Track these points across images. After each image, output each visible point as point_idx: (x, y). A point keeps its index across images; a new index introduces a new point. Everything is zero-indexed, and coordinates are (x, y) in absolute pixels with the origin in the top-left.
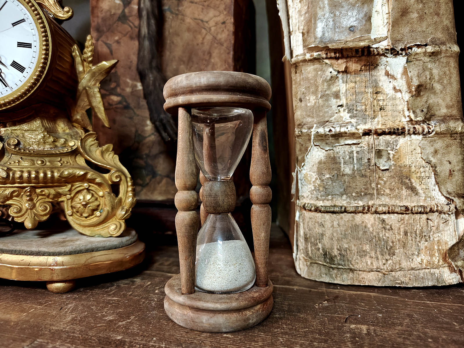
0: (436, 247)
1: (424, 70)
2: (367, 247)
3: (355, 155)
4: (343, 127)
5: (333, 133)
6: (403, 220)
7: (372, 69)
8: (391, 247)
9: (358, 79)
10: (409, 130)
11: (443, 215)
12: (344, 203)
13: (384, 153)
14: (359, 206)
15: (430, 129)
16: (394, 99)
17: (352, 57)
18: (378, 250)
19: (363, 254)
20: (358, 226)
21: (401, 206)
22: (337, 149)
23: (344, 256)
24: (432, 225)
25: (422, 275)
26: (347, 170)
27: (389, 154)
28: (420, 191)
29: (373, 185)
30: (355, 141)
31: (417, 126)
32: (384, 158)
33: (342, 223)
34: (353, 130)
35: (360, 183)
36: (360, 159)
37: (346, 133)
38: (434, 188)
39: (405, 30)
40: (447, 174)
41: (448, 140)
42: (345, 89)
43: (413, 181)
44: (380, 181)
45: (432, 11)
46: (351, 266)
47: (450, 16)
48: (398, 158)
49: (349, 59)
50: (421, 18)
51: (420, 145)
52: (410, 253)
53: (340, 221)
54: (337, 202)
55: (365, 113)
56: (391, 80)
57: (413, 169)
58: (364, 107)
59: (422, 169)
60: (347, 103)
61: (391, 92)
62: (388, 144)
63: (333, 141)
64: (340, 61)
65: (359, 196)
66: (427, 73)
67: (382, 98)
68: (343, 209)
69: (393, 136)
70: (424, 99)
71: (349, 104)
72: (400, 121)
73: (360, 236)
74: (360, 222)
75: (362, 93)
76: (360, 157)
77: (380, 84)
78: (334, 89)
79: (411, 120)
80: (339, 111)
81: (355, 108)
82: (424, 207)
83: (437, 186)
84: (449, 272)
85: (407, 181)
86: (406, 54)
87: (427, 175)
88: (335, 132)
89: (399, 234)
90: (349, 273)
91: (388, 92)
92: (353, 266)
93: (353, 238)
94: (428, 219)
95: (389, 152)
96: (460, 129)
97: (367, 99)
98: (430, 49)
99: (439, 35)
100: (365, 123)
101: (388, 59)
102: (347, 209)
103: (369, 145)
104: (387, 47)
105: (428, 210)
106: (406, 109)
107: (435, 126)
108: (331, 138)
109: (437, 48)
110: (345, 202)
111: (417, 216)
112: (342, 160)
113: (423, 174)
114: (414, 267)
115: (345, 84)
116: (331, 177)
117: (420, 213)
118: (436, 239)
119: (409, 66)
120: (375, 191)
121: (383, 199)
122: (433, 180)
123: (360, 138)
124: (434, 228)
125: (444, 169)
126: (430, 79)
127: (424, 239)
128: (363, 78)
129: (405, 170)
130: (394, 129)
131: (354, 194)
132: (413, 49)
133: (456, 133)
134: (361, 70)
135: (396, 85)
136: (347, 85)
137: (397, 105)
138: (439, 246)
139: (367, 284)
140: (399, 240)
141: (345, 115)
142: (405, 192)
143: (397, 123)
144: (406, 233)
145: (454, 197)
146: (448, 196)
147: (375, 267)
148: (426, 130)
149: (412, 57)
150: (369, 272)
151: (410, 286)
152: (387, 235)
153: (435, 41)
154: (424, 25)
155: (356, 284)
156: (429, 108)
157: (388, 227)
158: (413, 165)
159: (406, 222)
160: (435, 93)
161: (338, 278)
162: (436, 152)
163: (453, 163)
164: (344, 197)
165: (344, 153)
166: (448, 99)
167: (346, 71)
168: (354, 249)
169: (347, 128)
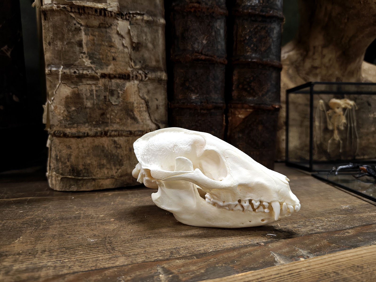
2: (104, 162)
3: (95, 92)
4: (85, 70)
5: (77, 74)
7: (107, 28)
8: (121, 160)
9: (97, 33)
10: (133, 77)
12: (87, 130)
13: (115, 93)
14: (98, 132)
16: (123, 53)
17: (92, 15)
19: (101, 166)
21: (127, 131)
22: (80, 88)
23: (87, 170)
26: (89, 104)
27: (119, 93)
28: (140, 121)
29: (108, 116)
30: (94, 82)
32: (116, 96)
33: (85, 145)
34: (93, 73)
37: (87, 75)
40: (155, 107)
42: (86, 40)
43: (135, 113)
44: (113, 113)
48: (125, 97)
51: (138, 86)
54: (81, 129)
55: (102, 61)
56: (121, 39)
57: (135, 105)
58: (101, 56)
59: (141, 105)
62: (118, 86)
63: (77, 81)
64: (83, 16)
65: (98, 124)
67: (114, 51)
68: (86, 134)
69: (122, 81)
70: (141, 53)
71: (90, 52)
72: (127, 70)
73: (99, 154)
74: (99, 144)
75: (100, 45)
76: (99, 95)
77: (113, 40)
78: (78, 38)
80: (83, 57)
81: (95, 56)
85: (131, 114)
89: (126, 150)
90: (92, 182)
91: (119, 47)
92: (95, 176)
93: (95, 156)
98: (146, 18)
100: (102, 69)
101: (119, 22)
102: (89, 134)
103: (105, 86)
104: (118, 13)
107: (149, 74)
108: (75, 79)
109: (151, 18)
112: (85, 96)
113: (142, 109)
116: (77, 109)
117: (140, 135)
119: (131, 28)
120: (109, 121)
121: (115, 126)
123: (98, 80)
125: (153, 104)
128: (101, 33)
129: (130, 106)
130: (122, 75)
131: (94, 123)
134: (99, 27)
135: (124, 42)
136: (88, 37)
137: (124, 57)
139: (105, 188)
140: (126, 155)
141: (87, 61)
142: (129, 121)
146: (155, 122)
147: (110, 175)
148: (143, 78)
149: (134, 21)
150: (106, 179)
152: (118, 152)
153: (150, 13)
157: (119, 146)
158: (136, 102)
159: (131, 142)
160: (148, 50)
161: (84, 187)
162: (149, 92)
163: (159, 101)
164: (87, 125)
167: (87, 26)
168: (95, 163)
169: (88, 72)
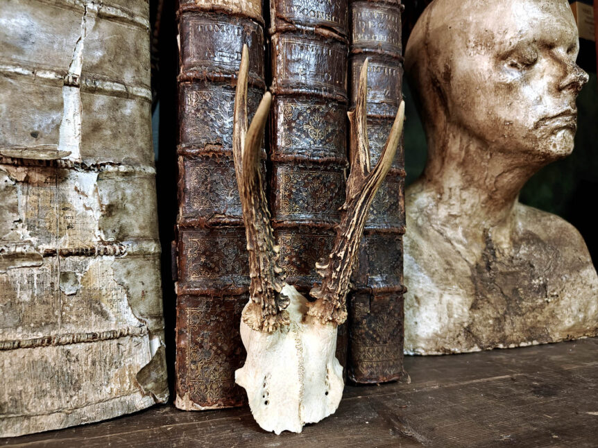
0: (127, 373)
1: (116, 190)
2: (47, 386)
3: (36, 278)
4: (19, 246)
5: (6, 254)
6: (92, 348)
7: (59, 183)
8: (77, 381)
9: (42, 192)
10: (99, 251)
11: (135, 338)
12: (19, 337)
13: (71, 276)
14: (37, 339)
15: (122, 249)
16: (84, 217)
17: (34, 166)
18: (61, 386)
19: (41, 394)
20: (37, 362)
21: (88, 334)
22: (11, 273)
23: (16, 401)
24: (124, 349)
25: (111, 406)
26: (25, 297)
27: (77, 276)
28: (112, 315)
29: (57, 313)
30: (34, 263)
31: (108, 247)
32: (71, 282)
33: (15, 360)
34: (33, 251)
35: (40, 312)
36: (41, 284)
37: (22, 253)
38: (126, 310)
39: (98, 146)
40: (140, 295)
41: (141, 261)
42: (25, 201)
43: (103, 304)
44: (65, 308)
45: (126, 131)
46: (26, 412)
47: (146, 139)
48: (87, 281)
49: (31, 168)
50: (115, 136)
51: (113, 266)
52: (98, 383)
53: (13, 359)
54: (9, 336)
55: (49, 231)
56: (82, 196)
57: (104, 292)
58: (48, 224)
59: (113, 292)
60: (27, 219)
61: (81, 210)
62: (75, 266)
63: (6, 263)
64: (20, 169)
65: (39, 326)
66: (120, 193)
67: (70, 215)
68: (16, 344)
69: (82, 257)
70: (116, 219)
71: (30, 219)
72: (90, 241)
73: (38, 374)
74: (40, 357)
75: (46, 208)
76: (41, 281)
77: (69, 200)
78: (10, 200)
79: (102, 241)
80: (17, 227)
81: (37, 224)
82: (114, 332)
83: (130, 308)
84: (141, 397)
85: (97, 305)
86: (99, 170)
87: (119, 297)
88: (8, 252)
89: (86, 364)
90: (23, 421)
91: (78, 209)
92: (30, 411)
93: (30, 377)
94: (119, 344)
95: (77, 274)
96: (153, 250)
97: (52, 215)
98: (122, 169)
99: (134, 156)
100: (49, 243)
101: (78, 174)
102: (22, 344)
103: (52, 267)
104: (78, 161)
105: (118, 334)
106: (97, 228)
107: (129, 247)
108: (3, 260)
109: (131, 169)
110: (20, 335)
111: (107, 343)
112: (19, 284)
113: (115, 297)
114: (101, 399)
115: (25, 196)
116: (3, 306)
117: (110, 339)
118: (127, 365)
119: (99, 185)
120: (59, 320)
121: (68, 328)
122: (125, 303)
123: (41, 259)
124: (126, 353)
125: (137, 290)
126: (122, 199)
127: (114, 366)
128: (49, 191)
129: (95, 294)
130: (82, 250)
131: (32, 325)
132: (107, 166)
133: (149, 254)
134: (46, 182)
135: (86, 202)
136: (28, 198)
137: (87, 223)
138: (130, 371)
139: (46, 430)
140: (86, 372)
141: (23, 232)
142: (93, 317)
143: (87, 242)
144: (94, 363)
145: (147, 318)
146: (140, 318)
147: (57, 408)
148: (118, 251)
149: (104, 175)
150: (49, 414)
151: (97, 420)
152: (72, 367)
153: (129, 161)
154: (118, 143)
155: (33, 432)
156: (121, 229)
157: (73, 359)
158: (104, 288)
159: (94, 351)
160: (127, 213)
161: (9, 430)
162: (129, 273)
163: (146, 284)
164: (20, 329)
165: (22, 275)
166: (141, 220)
167: (27, 181)
168: (31, 390)
169: (25, 248)
